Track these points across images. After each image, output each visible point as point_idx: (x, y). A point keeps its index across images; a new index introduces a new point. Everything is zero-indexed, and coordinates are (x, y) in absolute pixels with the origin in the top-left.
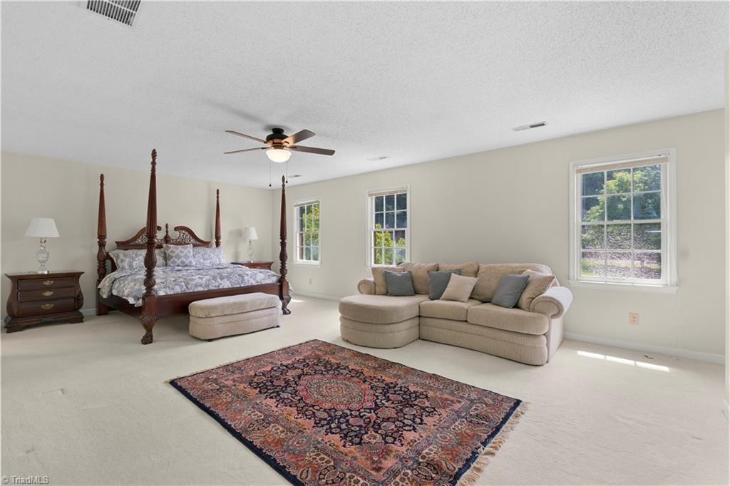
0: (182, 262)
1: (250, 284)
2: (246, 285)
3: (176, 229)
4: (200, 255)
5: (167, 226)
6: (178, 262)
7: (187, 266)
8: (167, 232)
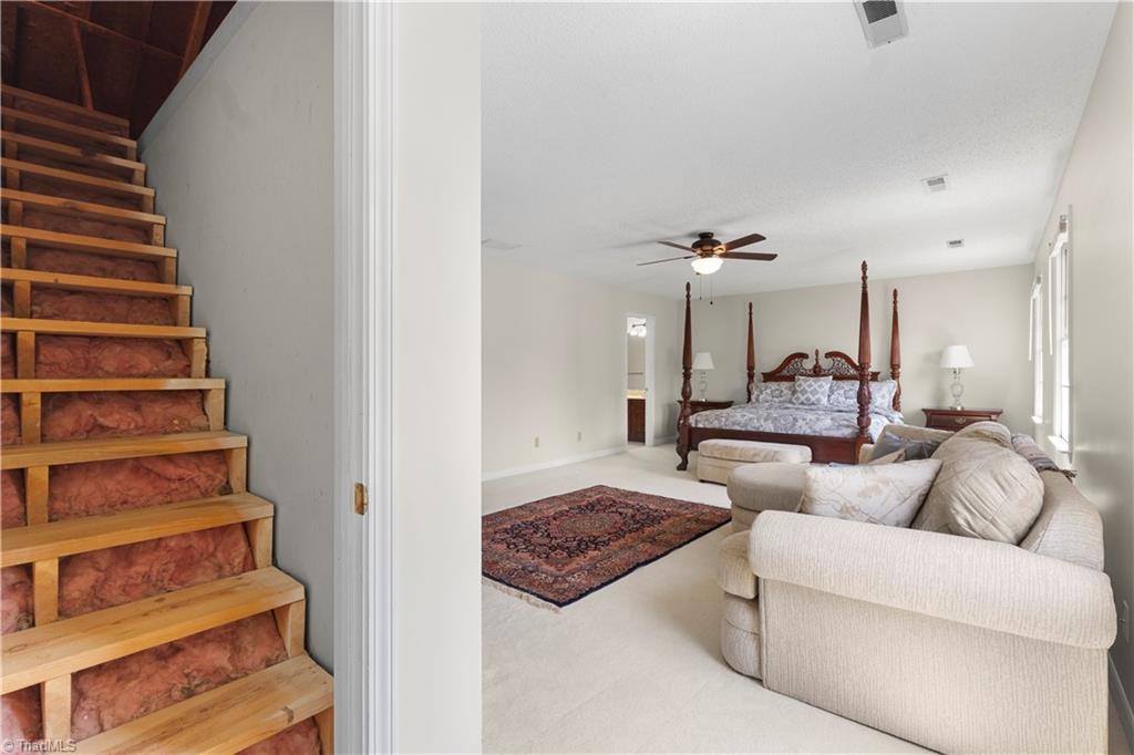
0: (808, 399)
1: (802, 433)
2: (796, 432)
3: (829, 355)
4: (842, 392)
5: (817, 353)
6: (803, 398)
7: (813, 404)
8: (817, 360)
